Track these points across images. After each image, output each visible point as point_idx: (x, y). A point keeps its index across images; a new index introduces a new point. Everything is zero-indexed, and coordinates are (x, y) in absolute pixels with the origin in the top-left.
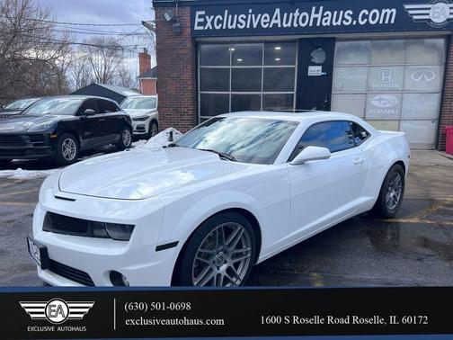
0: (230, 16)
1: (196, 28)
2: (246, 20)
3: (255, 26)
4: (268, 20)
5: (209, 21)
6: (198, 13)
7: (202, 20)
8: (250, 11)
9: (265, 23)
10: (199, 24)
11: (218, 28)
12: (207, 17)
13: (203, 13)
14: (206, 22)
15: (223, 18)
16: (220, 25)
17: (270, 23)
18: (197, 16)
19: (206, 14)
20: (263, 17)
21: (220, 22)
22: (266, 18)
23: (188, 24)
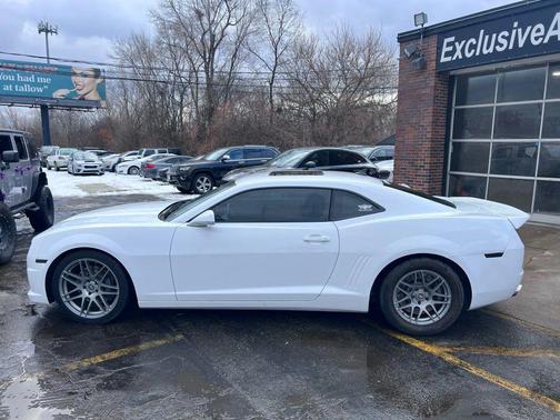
0: (487, 37)
1: (443, 60)
2: (508, 39)
3: (521, 45)
4: (542, 33)
5: (459, 48)
6: (446, 41)
7: (451, 48)
8: (516, 24)
9: (536, 39)
10: (447, 54)
11: (468, 55)
12: (457, 44)
13: (452, 39)
14: (455, 50)
15: (477, 41)
16: (473, 51)
17: (544, 37)
18: (445, 44)
19: (456, 41)
20: (534, 30)
21: (473, 47)
22: (539, 30)
23: (434, 57)
